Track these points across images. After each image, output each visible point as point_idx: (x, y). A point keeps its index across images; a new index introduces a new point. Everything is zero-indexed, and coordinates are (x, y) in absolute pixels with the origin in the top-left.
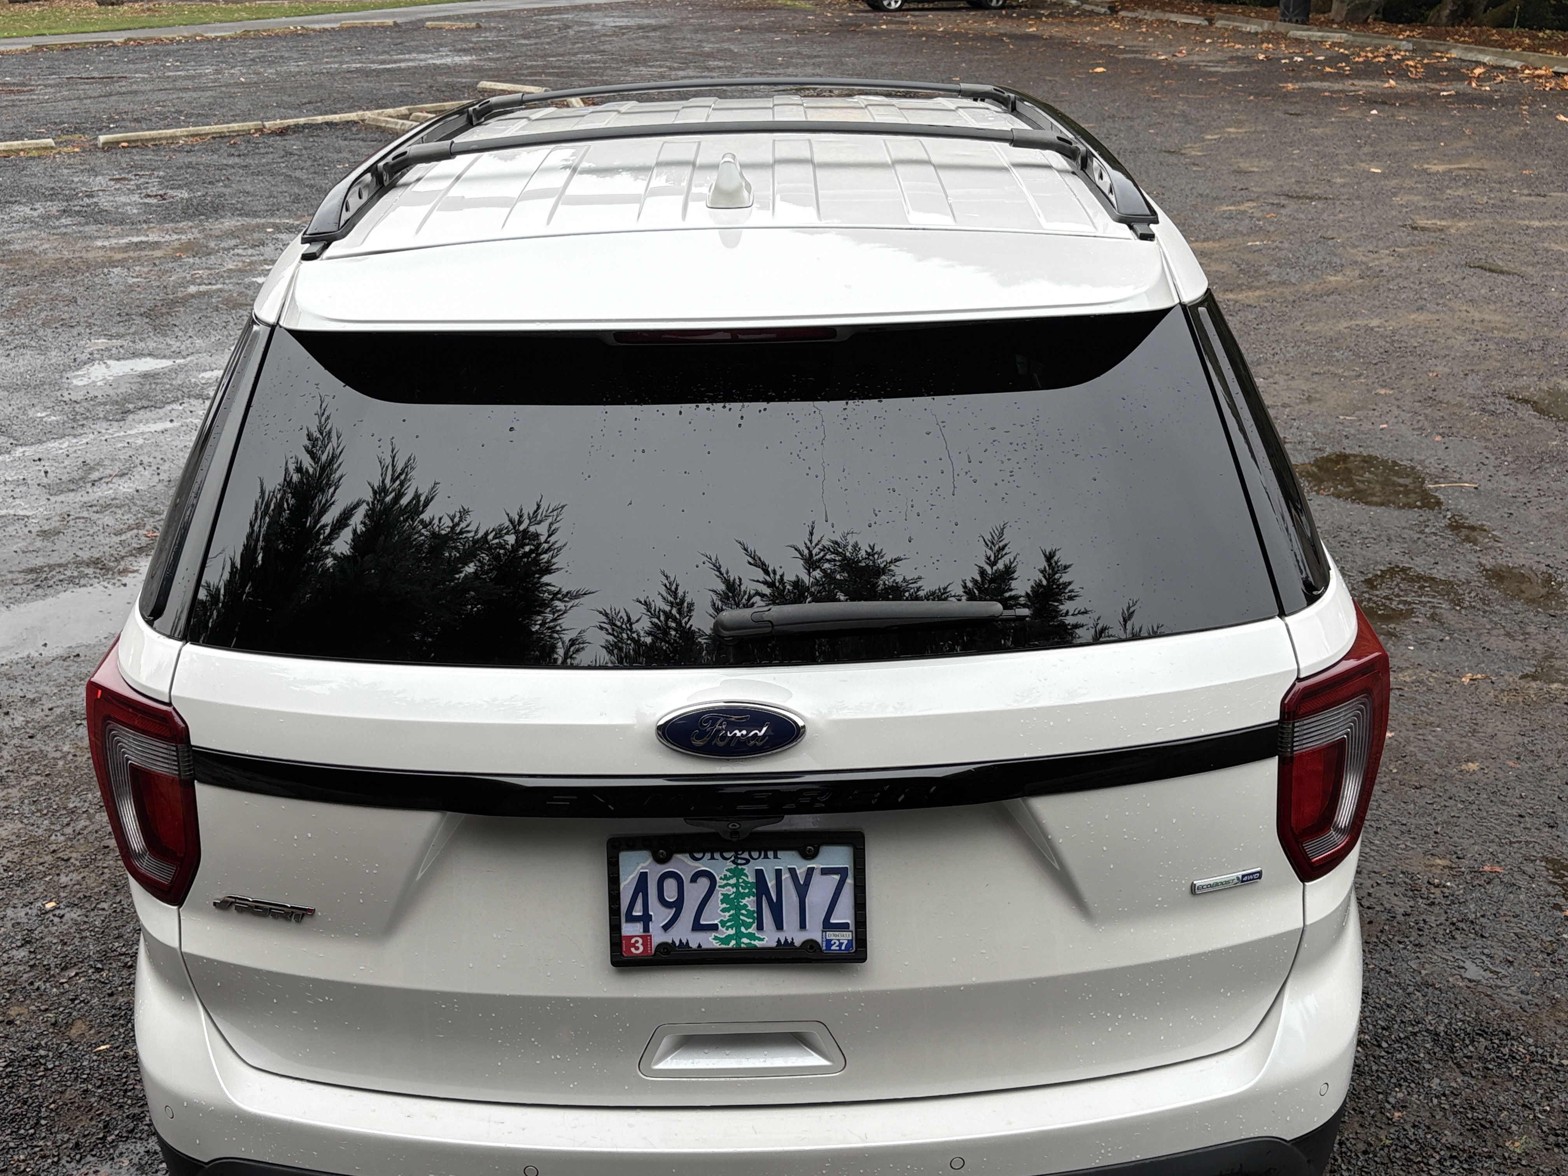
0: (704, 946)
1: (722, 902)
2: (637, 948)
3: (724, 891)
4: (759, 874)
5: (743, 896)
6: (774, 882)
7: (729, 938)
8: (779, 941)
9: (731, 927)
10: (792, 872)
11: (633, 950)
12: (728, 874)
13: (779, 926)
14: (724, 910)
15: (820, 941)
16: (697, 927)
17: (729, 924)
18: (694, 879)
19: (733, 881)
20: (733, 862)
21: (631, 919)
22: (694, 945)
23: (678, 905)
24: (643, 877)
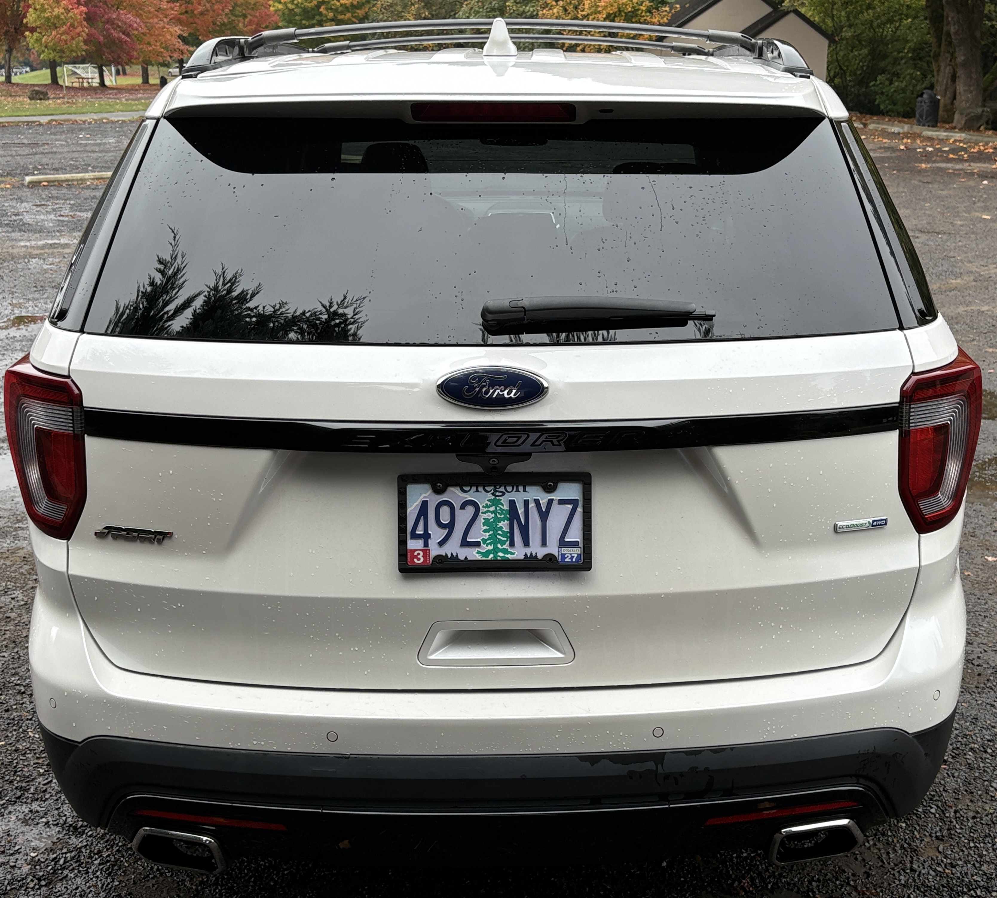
0: (469, 559)
1: (484, 524)
2: (419, 559)
3: (485, 516)
4: (512, 503)
5: (500, 520)
6: (523, 510)
7: (488, 552)
8: (526, 555)
9: (490, 544)
10: (537, 502)
11: (415, 560)
12: (489, 503)
13: (526, 543)
14: (485, 531)
15: (556, 555)
16: (465, 543)
17: (488, 542)
18: (463, 507)
19: (492, 509)
20: (493, 494)
21: (415, 536)
22: (461, 557)
23: (450, 527)
24: (425, 504)
